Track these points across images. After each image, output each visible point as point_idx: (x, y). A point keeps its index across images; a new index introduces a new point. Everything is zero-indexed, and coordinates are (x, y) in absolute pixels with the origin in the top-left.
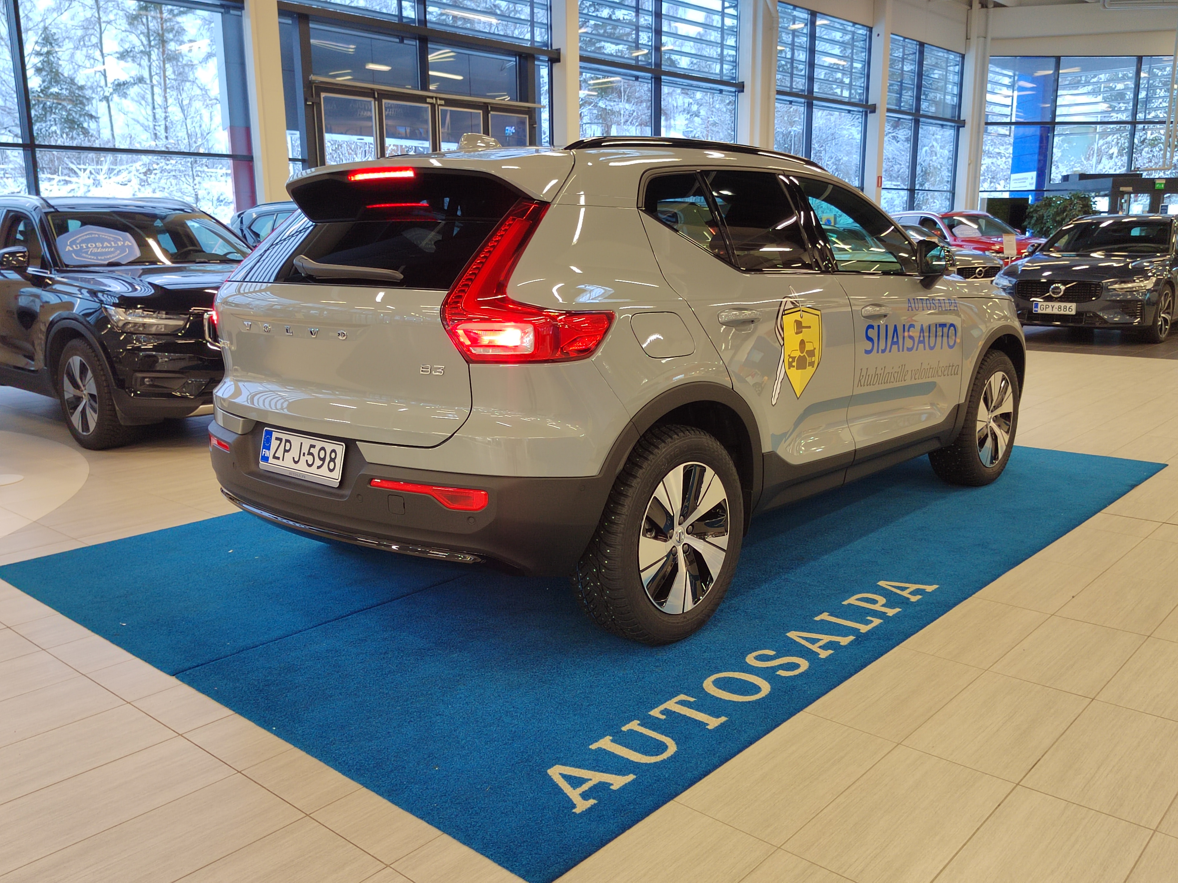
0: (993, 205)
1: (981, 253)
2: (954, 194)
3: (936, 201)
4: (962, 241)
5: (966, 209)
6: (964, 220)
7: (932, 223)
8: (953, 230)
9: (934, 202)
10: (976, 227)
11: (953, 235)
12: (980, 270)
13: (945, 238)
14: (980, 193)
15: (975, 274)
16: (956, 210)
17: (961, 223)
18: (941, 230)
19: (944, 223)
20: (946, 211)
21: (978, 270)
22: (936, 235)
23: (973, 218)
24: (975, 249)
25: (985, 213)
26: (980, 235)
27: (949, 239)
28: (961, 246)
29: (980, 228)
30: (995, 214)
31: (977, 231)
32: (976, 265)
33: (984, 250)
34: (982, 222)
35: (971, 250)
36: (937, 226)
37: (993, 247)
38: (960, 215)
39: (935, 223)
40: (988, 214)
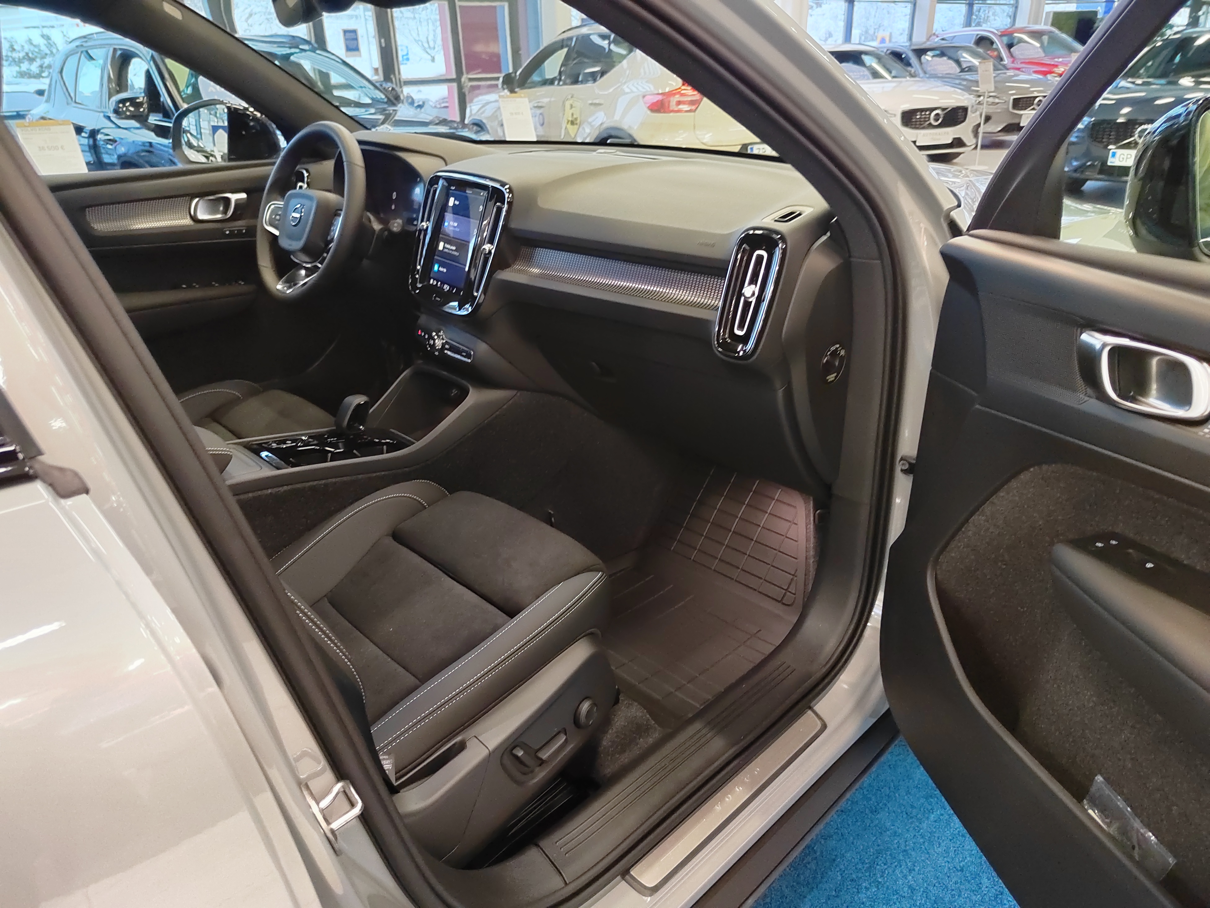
0: (1059, 19)
1: (1040, 77)
2: (1016, 7)
3: (997, 18)
4: (1022, 63)
5: (1029, 23)
6: (1025, 37)
7: (988, 42)
8: (1012, 50)
9: (995, 20)
10: (1038, 45)
11: (1012, 55)
12: (1040, 101)
13: (1002, 59)
14: (1046, 6)
15: (1033, 104)
16: (1019, 24)
17: (1021, 41)
18: (997, 50)
19: (1002, 42)
20: (1006, 27)
21: (1037, 99)
22: (991, 57)
23: (1037, 35)
24: (1036, 72)
25: (1049, 28)
26: (1043, 55)
27: (1006, 61)
28: (1018, 69)
29: (1042, 46)
30: (1060, 29)
31: (1040, 50)
32: (1036, 94)
33: (1045, 73)
34: (1045, 38)
35: (1030, 74)
36: (994, 46)
37: (1056, 70)
38: (1022, 31)
39: (992, 43)
40: (1053, 29)
